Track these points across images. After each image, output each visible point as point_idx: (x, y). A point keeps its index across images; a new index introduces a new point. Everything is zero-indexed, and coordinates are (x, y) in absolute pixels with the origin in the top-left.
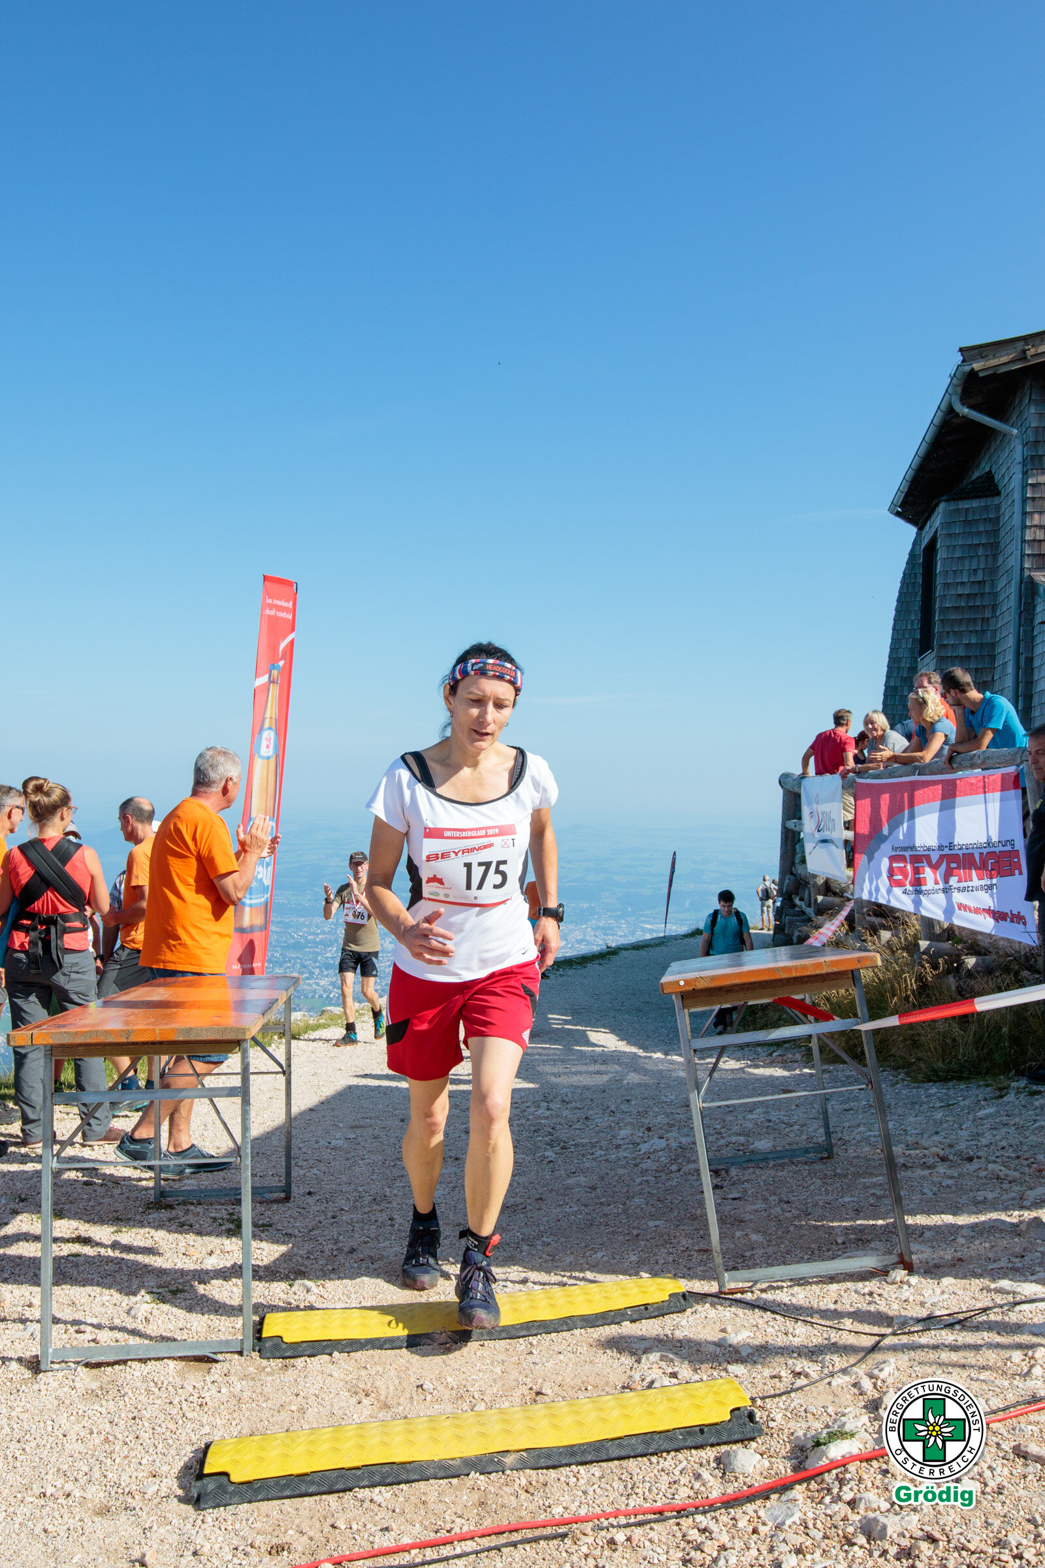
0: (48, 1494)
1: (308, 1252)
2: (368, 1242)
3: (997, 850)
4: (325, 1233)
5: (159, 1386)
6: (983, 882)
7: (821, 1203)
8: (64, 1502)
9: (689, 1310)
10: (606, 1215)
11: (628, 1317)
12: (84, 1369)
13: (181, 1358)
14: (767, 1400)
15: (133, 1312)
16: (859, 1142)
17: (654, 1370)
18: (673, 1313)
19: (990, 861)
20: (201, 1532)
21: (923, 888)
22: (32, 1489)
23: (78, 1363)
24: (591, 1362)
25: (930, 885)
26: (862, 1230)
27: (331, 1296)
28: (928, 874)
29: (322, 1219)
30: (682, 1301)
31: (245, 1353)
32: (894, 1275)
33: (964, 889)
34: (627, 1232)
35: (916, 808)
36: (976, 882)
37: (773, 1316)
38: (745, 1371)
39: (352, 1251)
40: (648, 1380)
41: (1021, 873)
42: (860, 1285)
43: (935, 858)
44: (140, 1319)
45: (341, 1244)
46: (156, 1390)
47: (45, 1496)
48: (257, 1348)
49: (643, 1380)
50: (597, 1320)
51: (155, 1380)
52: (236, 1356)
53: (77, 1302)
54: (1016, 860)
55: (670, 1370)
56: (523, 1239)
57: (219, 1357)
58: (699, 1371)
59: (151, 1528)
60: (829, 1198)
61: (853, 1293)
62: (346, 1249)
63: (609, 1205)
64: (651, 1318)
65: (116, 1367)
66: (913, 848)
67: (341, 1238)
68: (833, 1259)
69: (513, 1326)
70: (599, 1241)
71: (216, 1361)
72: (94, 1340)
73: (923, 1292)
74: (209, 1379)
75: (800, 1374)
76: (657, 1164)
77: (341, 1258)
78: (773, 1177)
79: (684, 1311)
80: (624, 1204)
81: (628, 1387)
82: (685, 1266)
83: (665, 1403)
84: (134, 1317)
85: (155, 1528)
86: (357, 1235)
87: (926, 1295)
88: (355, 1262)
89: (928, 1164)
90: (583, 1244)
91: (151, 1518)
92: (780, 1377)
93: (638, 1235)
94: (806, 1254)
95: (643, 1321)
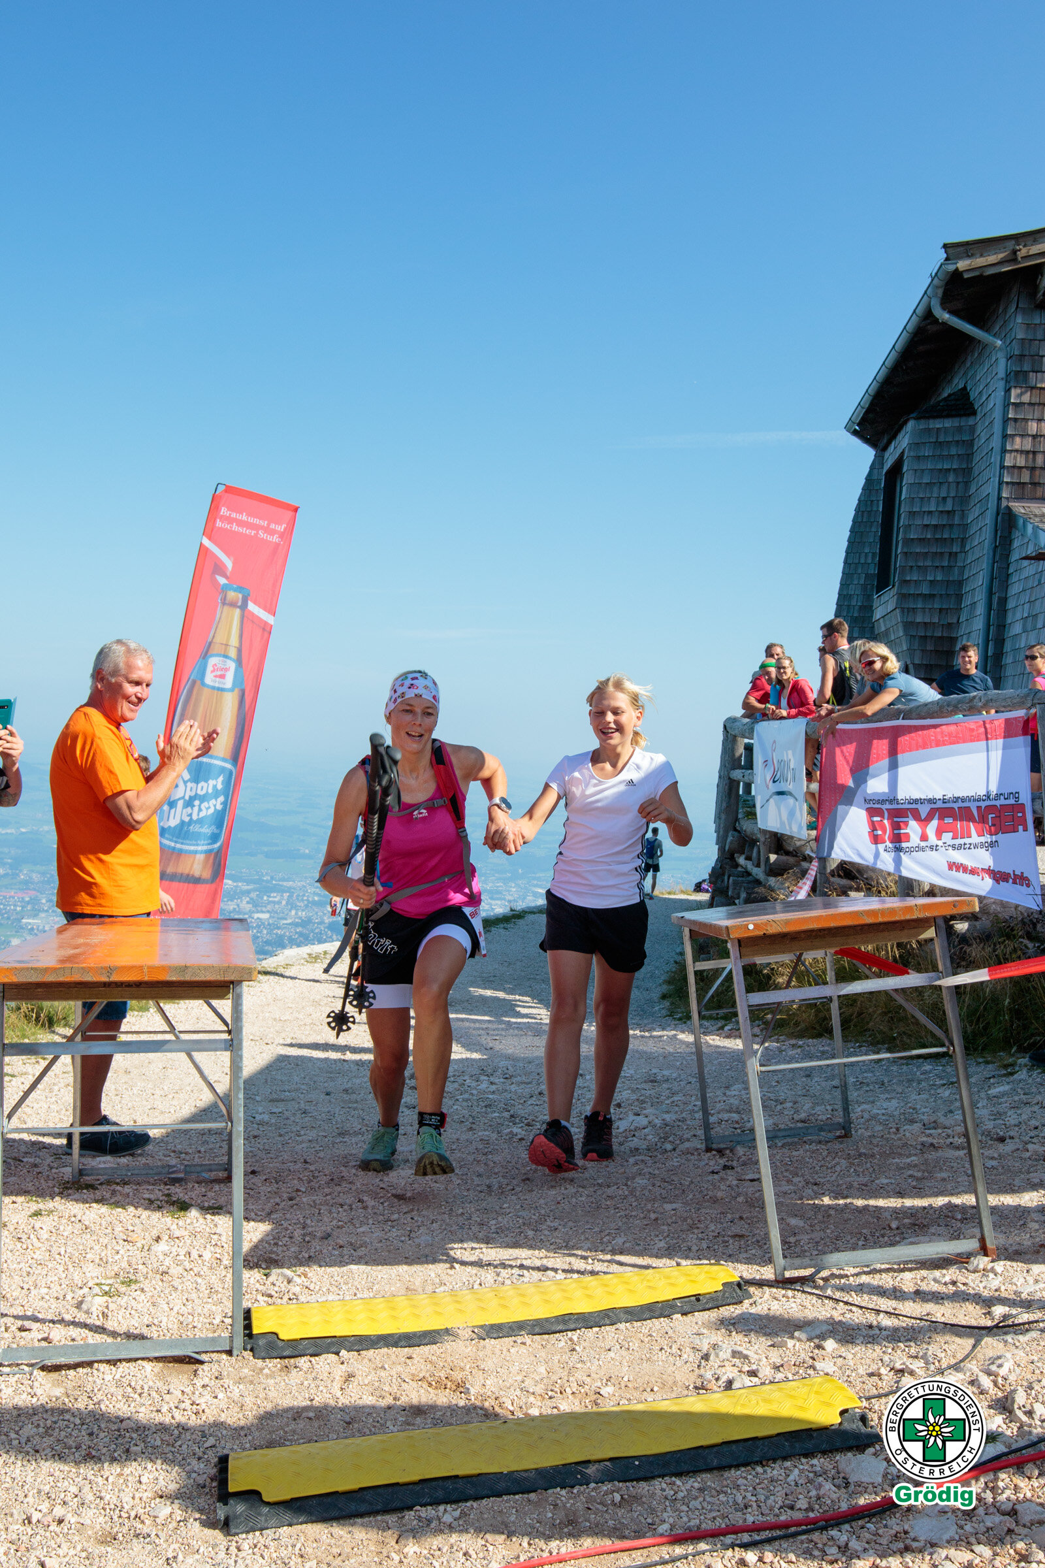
0: (34, 1520)
1: (274, 1239)
2: (342, 1227)
3: (998, 803)
4: (288, 1216)
5: (139, 1391)
6: (982, 839)
7: (855, 1184)
8: (58, 1530)
9: (746, 1301)
10: (610, 1197)
11: (678, 1309)
12: (43, 1374)
13: (158, 1359)
14: (873, 1400)
15: (84, 1306)
16: (868, 1120)
17: (728, 1368)
18: (729, 1305)
19: (990, 816)
20: (240, 1561)
21: (904, 845)
22: (12, 1515)
23: (32, 1365)
24: (648, 1360)
25: (915, 840)
26: (913, 1212)
27: (317, 1288)
28: (913, 828)
29: (278, 1200)
30: (738, 1291)
31: (235, 1352)
32: (976, 1262)
33: (960, 847)
34: (642, 1215)
35: (900, 756)
36: (975, 838)
37: (847, 1307)
38: (835, 1368)
39: (327, 1236)
40: (724, 1378)
41: (1025, 829)
42: (937, 1273)
43: (924, 811)
44: (95, 1314)
45: (310, 1229)
46: (136, 1396)
47: (30, 1522)
48: (249, 1347)
49: (717, 1379)
50: (643, 1313)
51: (133, 1384)
52: (224, 1356)
53: (8, 1295)
54: (1020, 815)
55: (746, 1368)
56: (524, 1224)
57: (204, 1357)
58: (781, 1369)
59: (175, 1557)
60: (863, 1179)
61: (932, 1283)
62: (318, 1235)
63: (609, 1187)
64: (705, 1310)
65: (80, 1370)
66: (894, 800)
67: (308, 1222)
68: (892, 1245)
69: (547, 1320)
70: (613, 1225)
71: (202, 1362)
72: (45, 1339)
73: (1015, 1280)
74: (199, 1382)
75: (902, 1371)
76: (646, 1143)
77: (316, 1245)
78: (789, 1157)
79: (741, 1302)
80: (626, 1185)
81: (703, 1388)
82: (724, 1254)
83: (762, 1404)
84: (87, 1312)
85: (180, 1557)
86: (325, 1219)
87: (1019, 1284)
88: (334, 1249)
89: (957, 1144)
90: (596, 1229)
91: (172, 1546)
92: (879, 1375)
93: (656, 1219)
94: (859, 1239)
95: (696, 1314)
